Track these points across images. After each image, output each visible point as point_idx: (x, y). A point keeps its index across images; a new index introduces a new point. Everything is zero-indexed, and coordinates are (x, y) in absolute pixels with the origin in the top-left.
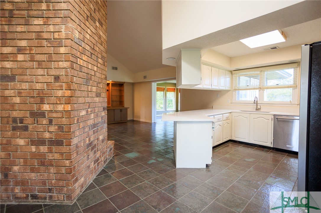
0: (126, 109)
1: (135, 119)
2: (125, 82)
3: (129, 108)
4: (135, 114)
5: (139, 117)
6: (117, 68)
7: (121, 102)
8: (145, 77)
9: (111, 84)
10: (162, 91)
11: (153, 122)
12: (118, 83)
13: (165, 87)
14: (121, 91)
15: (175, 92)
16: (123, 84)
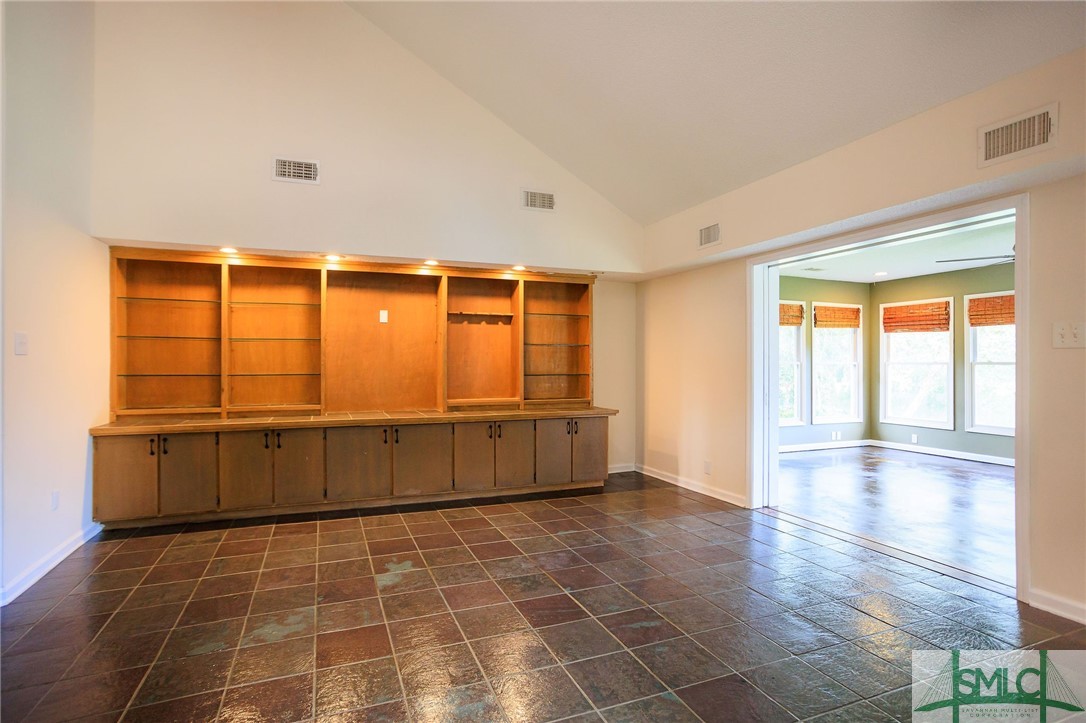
0: (603, 418)
1: (649, 471)
2: (594, 277)
3: (615, 412)
4: (651, 445)
5: (673, 465)
6: (551, 197)
7: (577, 381)
8: (709, 235)
9: (521, 286)
10: (792, 324)
11: (757, 503)
12: (562, 281)
13: (804, 304)
14: (577, 324)
15: (860, 330)
16: (586, 287)
